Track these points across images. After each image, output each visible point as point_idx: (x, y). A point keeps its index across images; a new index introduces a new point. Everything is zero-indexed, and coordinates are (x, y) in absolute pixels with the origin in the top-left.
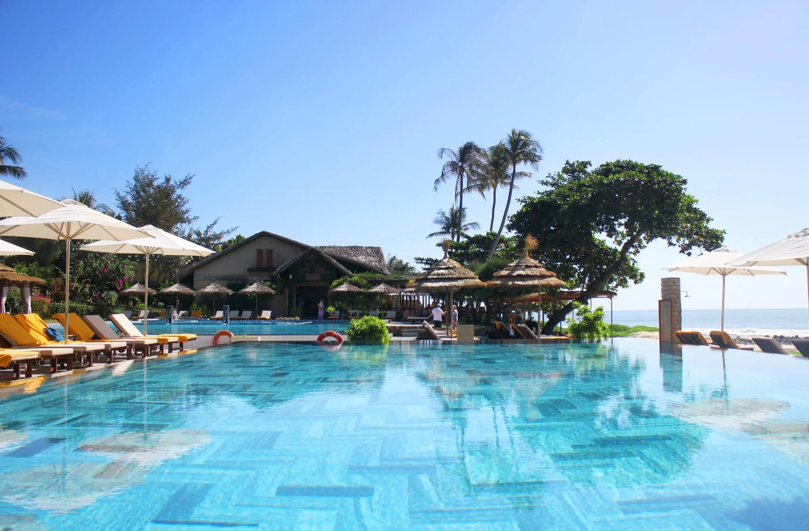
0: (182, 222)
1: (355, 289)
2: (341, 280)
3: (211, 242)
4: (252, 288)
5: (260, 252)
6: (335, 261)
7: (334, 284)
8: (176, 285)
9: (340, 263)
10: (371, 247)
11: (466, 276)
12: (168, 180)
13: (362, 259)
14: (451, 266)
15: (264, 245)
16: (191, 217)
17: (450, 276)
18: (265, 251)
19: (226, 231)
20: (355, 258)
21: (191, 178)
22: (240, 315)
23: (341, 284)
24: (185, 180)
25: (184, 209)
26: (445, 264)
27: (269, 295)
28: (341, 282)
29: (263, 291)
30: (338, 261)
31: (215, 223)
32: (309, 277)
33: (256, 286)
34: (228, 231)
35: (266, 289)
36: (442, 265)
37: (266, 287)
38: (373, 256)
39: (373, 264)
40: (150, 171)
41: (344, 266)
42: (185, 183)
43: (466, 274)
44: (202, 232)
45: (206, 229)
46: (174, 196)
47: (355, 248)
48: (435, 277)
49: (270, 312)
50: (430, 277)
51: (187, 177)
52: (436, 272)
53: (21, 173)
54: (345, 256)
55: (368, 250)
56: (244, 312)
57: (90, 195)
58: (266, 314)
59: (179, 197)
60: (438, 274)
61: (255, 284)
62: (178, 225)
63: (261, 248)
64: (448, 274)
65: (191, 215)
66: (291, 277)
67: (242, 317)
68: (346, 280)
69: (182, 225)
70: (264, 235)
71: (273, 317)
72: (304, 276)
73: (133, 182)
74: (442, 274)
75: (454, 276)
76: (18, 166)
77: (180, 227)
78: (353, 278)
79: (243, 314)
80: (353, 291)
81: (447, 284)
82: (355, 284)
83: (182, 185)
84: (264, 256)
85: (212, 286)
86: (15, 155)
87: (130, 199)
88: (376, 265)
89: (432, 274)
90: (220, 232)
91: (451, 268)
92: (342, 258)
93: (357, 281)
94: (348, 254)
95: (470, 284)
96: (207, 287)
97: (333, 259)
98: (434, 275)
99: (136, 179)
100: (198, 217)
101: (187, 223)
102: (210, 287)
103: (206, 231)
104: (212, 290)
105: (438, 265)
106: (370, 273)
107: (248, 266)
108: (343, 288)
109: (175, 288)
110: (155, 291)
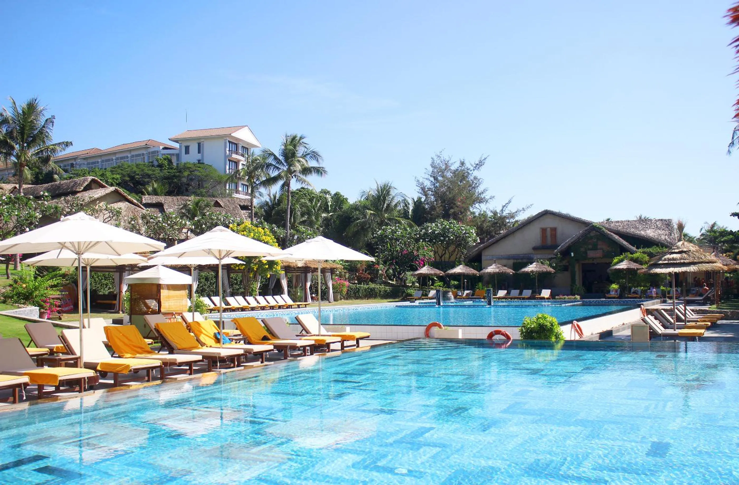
0: (479, 203)
1: (634, 266)
2: (622, 257)
3: (507, 221)
4: (531, 268)
5: (544, 230)
6: (617, 237)
7: (615, 260)
8: (461, 266)
9: (623, 239)
10: (662, 220)
11: (701, 260)
12: (462, 164)
13: (650, 233)
14: (685, 250)
15: (549, 223)
16: (487, 197)
17: (682, 261)
18: (549, 229)
19: (521, 209)
20: (643, 233)
21: (485, 159)
22: (521, 293)
23: (621, 261)
24: (480, 162)
25: (480, 189)
26: (678, 248)
27: (548, 273)
28: (622, 259)
29: (541, 270)
30: (620, 237)
31: (510, 202)
32: (591, 254)
33: (535, 266)
34: (523, 208)
35: (547, 268)
36: (675, 249)
37: (546, 267)
38: (663, 229)
39: (663, 237)
40: (445, 156)
41: (627, 241)
42: (479, 165)
43: (701, 258)
44: (498, 211)
45: (501, 208)
46: (471, 178)
47: (643, 221)
48: (666, 262)
49: (550, 290)
50: (660, 262)
51: (481, 158)
52: (668, 256)
53: (323, 172)
54: (632, 230)
55: (658, 223)
56: (524, 291)
57: (389, 185)
58: (546, 293)
59: (475, 178)
60: (669, 259)
61: (535, 263)
62: (477, 205)
63: (544, 226)
64: (681, 259)
65: (487, 195)
66: (572, 254)
67: (523, 296)
68: (626, 257)
69: (480, 205)
70: (546, 213)
71: (553, 296)
72: (586, 253)
73: (431, 169)
74: (673, 259)
75: (686, 261)
76: (321, 166)
77: (479, 207)
78: (634, 255)
79: (523, 293)
80: (632, 269)
81: (677, 270)
82: (636, 261)
83: (478, 166)
84: (548, 233)
85: (493, 266)
86: (318, 157)
87: (428, 184)
88: (666, 239)
89: (663, 259)
90: (516, 210)
91: (685, 252)
92: (628, 233)
93: (638, 258)
94: (636, 228)
95: (704, 269)
96: (489, 268)
97: (615, 235)
98: (665, 260)
99: (433, 166)
100: (494, 197)
101: (484, 203)
102: (491, 267)
103: (502, 210)
104: (492, 270)
105: (671, 248)
106: (657, 248)
107: (534, 245)
108: (623, 265)
109: (459, 269)
110: (442, 272)
